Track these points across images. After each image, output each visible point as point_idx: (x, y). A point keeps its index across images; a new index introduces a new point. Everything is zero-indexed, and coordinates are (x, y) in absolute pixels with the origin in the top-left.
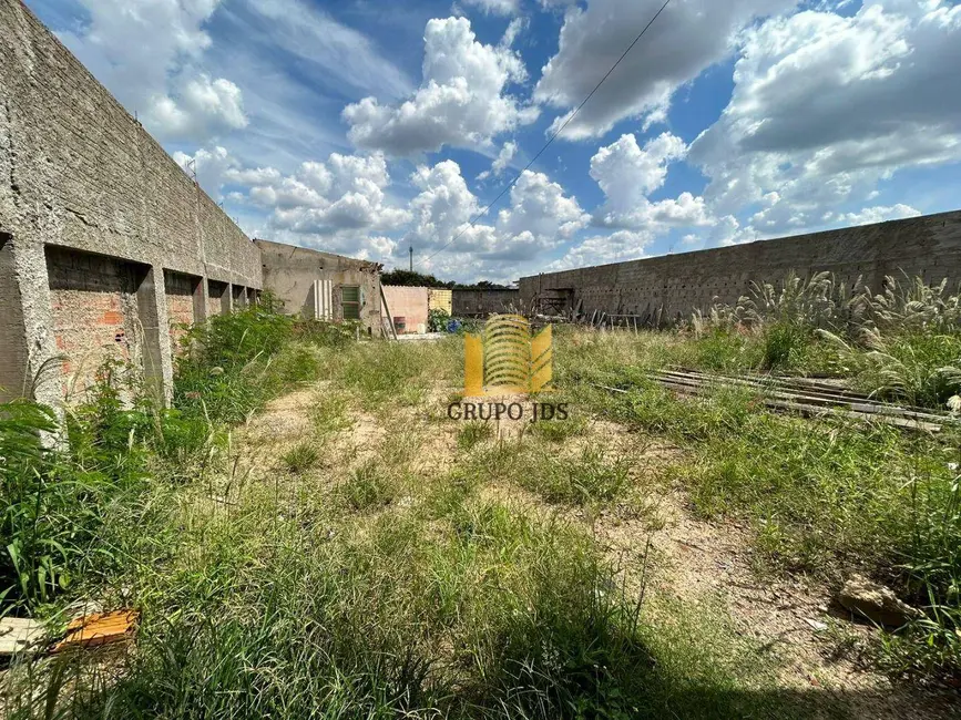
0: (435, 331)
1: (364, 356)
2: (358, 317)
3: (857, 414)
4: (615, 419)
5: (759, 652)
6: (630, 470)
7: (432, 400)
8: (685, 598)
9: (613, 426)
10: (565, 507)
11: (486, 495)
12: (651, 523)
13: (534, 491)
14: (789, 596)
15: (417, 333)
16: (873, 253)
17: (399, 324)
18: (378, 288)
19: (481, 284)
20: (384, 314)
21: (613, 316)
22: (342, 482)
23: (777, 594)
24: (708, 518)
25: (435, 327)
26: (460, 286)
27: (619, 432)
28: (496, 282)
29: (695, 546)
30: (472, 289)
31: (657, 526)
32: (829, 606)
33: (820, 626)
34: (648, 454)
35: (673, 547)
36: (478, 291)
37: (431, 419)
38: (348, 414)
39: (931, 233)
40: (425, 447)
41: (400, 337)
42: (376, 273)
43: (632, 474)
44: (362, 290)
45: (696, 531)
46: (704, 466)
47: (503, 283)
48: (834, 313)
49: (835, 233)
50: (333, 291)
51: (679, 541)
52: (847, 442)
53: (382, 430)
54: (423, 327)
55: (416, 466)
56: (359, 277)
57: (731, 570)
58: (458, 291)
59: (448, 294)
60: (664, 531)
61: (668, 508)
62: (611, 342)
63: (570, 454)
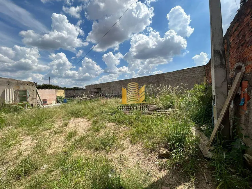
0: (59, 103)
1: (28, 114)
2: (26, 101)
3: (158, 112)
4: (112, 122)
5: (147, 175)
6: (117, 135)
7: (57, 126)
8: (131, 167)
9: (112, 124)
10: (100, 151)
11: (76, 155)
12: (122, 149)
13: (91, 149)
14: (151, 157)
15: (52, 104)
16: (157, 80)
17: (45, 102)
18: (35, 91)
19: (74, 88)
20: (38, 99)
21: (111, 95)
22: (12, 168)
23: (149, 158)
24: (135, 143)
25: (59, 102)
26: (67, 88)
27: (114, 125)
28: (79, 87)
29: (132, 152)
30: (71, 89)
31: (124, 149)
32: (158, 157)
33: (157, 163)
34: (121, 130)
35: (128, 154)
36: (74, 90)
37: (56, 133)
38: (19, 138)
39: (164, 76)
40: (53, 144)
41: (45, 106)
42: (34, 85)
43: (117, 136)
44: (28, 91)
45: (132, 148)
46: (133, 130)
47: (81, 87)
48: (153, 92)
49: (150, 76)
50: (14, 92)
51: (129, 152)
52: (157, 118)
53: (35, 141)
54: (54, 102)
55: (49, 151)
56: (26, 87)
57: (140, 156)
58: (67, 90)
59: (63, 91)
60: (126, 150)
61: (126, 143)
62: (111, 101)
63: (101, 135)
